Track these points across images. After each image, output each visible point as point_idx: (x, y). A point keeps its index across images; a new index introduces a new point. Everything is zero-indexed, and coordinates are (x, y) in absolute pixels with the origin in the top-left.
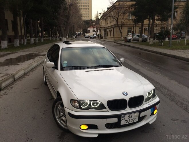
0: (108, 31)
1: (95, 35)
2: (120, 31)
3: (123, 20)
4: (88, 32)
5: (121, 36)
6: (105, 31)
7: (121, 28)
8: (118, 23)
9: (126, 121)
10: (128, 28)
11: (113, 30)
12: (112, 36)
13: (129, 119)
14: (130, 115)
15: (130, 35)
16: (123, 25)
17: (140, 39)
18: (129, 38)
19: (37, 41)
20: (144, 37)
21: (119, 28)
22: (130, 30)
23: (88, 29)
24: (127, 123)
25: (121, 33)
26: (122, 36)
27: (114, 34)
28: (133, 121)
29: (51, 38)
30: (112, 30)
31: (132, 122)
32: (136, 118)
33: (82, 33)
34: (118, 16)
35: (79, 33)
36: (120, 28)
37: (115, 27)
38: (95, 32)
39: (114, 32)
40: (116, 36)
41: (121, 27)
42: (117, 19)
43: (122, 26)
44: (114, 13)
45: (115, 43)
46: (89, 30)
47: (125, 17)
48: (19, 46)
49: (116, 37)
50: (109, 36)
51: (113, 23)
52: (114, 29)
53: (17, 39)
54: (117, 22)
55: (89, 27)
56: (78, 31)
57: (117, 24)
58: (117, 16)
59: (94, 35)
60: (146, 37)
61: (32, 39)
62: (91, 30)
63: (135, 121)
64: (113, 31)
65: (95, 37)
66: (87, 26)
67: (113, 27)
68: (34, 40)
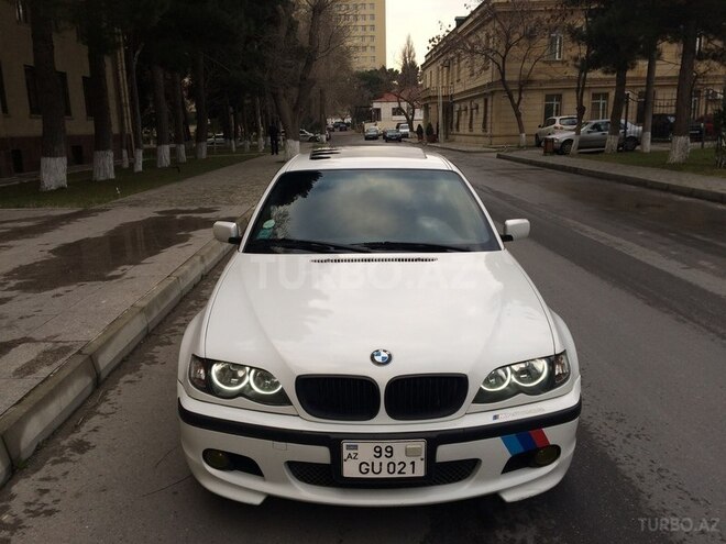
0: (459, 112)
1: (402, 128)
2: (516, 107)
3: (527, 66)
4: (375, 116)
5: (516, 131)
6: (448, 109)
7: (520, 98)
8: (507, 78)
9: (364, 466)
10: (549, 98)
11: (481, 105)
12: (478, 129)
13: (377, 461)
14: (383, 446)
15: (557, 124)
16: (525, 84)
17: (612, 142)
18: (560, 136)
19: (183, 157)
20: (625, 132)
21: (511, 98)
22: (555, 103)
23: (376, 105)
24: (370, 475)
25: (518, 115)
26: (522, 131)
27: (489, 120)
28: (400, 472)
29: (233, 142)
30: (477, 108)
31: (396, 475)
32: (413, 463)
33: (348, 120)
34: (508, 47)
35: (339, 120)
36: (516, 97)
37: (493, 93)
38: (403, 118)
39: (489, 115)
40: (496, 128)
41: (520, 91)
42: (504, 58)
43: (521, 86)
44: (488, 37)
45: (499, 157)
46: (378, 110)
47: (535, 53)
48: (112, 176)
49: (495, 133)
50: (467, 132)
51: (486, 78)
52: (486, 101)
53: (105, 149)
54: (503, 74)
55: (378, 97)
56: (335, 115)
57: (503, 80)
58: (502, 49)
59: (398, 127)
60: (633, 129)
61: (166, 150)
62: (386, 108)
63: (408, 473)
64: (481, 110)
65: (406, 135)
66: (368, 94)
67: (486, 93)
68: (173, 152)
